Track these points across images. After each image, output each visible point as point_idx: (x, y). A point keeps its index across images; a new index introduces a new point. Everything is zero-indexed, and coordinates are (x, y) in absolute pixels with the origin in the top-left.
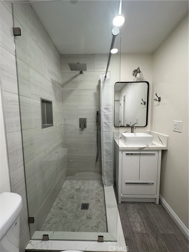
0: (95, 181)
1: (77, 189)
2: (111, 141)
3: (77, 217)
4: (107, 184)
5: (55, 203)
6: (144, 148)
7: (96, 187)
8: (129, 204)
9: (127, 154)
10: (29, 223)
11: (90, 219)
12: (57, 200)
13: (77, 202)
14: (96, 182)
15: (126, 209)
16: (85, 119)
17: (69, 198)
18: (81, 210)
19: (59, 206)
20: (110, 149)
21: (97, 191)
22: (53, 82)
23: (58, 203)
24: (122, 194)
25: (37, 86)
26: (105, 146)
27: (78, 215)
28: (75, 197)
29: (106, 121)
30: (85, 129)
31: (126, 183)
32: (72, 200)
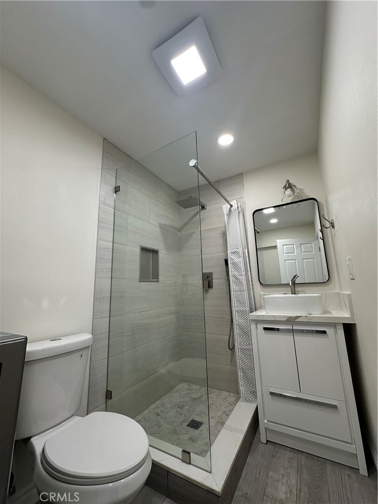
0: (231, 394)
1: (195, 399)
2: (247, 309)
3: (175, 432)
4: (244, 396)
5: (153, 406)
6: (298, 317)
7: (229, 403)
8: (286, 450)
9: (265, 329)
10: (106, 398)
11: (193, 441)
12: (158, 403)
13: (185, 415)
14: (234, 396)
15: (273, 456)
16: (211, 273)
17: (175, 406)
18: (185, 426)
19: (158, 411)
20: (246, 324)
21: (226, 410)
22: (162, 227)
23: (157, 407)
24: (268, 421)
25: (136, 232)
26: (237, 317)
27: (178, 431)
28: (186, 407)
29: (236, 273)
30: (210, 291)
31: (272, 394)
32: (179, 409)
